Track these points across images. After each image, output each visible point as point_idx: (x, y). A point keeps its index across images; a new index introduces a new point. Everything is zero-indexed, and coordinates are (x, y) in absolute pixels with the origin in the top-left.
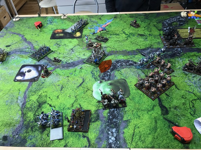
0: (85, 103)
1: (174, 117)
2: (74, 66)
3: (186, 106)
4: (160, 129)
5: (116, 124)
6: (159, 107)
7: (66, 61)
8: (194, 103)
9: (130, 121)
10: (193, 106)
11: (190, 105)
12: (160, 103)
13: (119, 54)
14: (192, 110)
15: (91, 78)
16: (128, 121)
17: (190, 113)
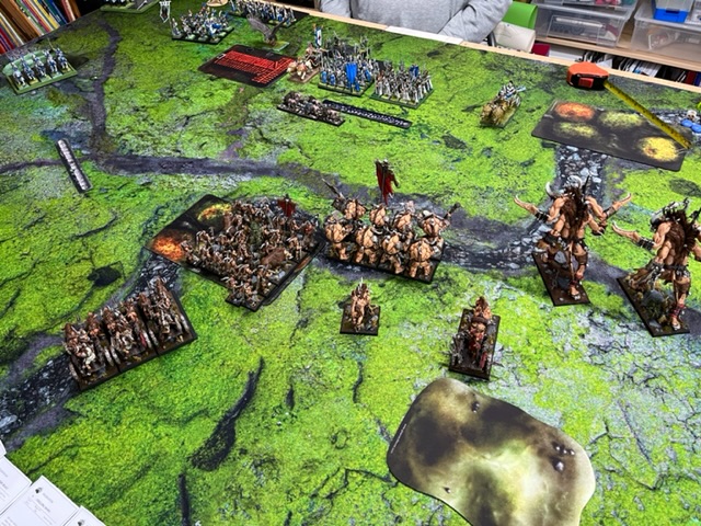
0: (35, 295)
1: (219, 493)
2: (138, 169)
3: (305, 479)
4: (124, 505)
5: (35, 405)
6: (215, 424)
7: (134, 148)
8: (352, 485)
9: (77, 420)
10: (330, 496)
11: (330, 483)
12: (234, 412)
13: (304, 184)
14: (312, 507)
15: (135, 226)
16: (70, 417)
17: (290, 514)
